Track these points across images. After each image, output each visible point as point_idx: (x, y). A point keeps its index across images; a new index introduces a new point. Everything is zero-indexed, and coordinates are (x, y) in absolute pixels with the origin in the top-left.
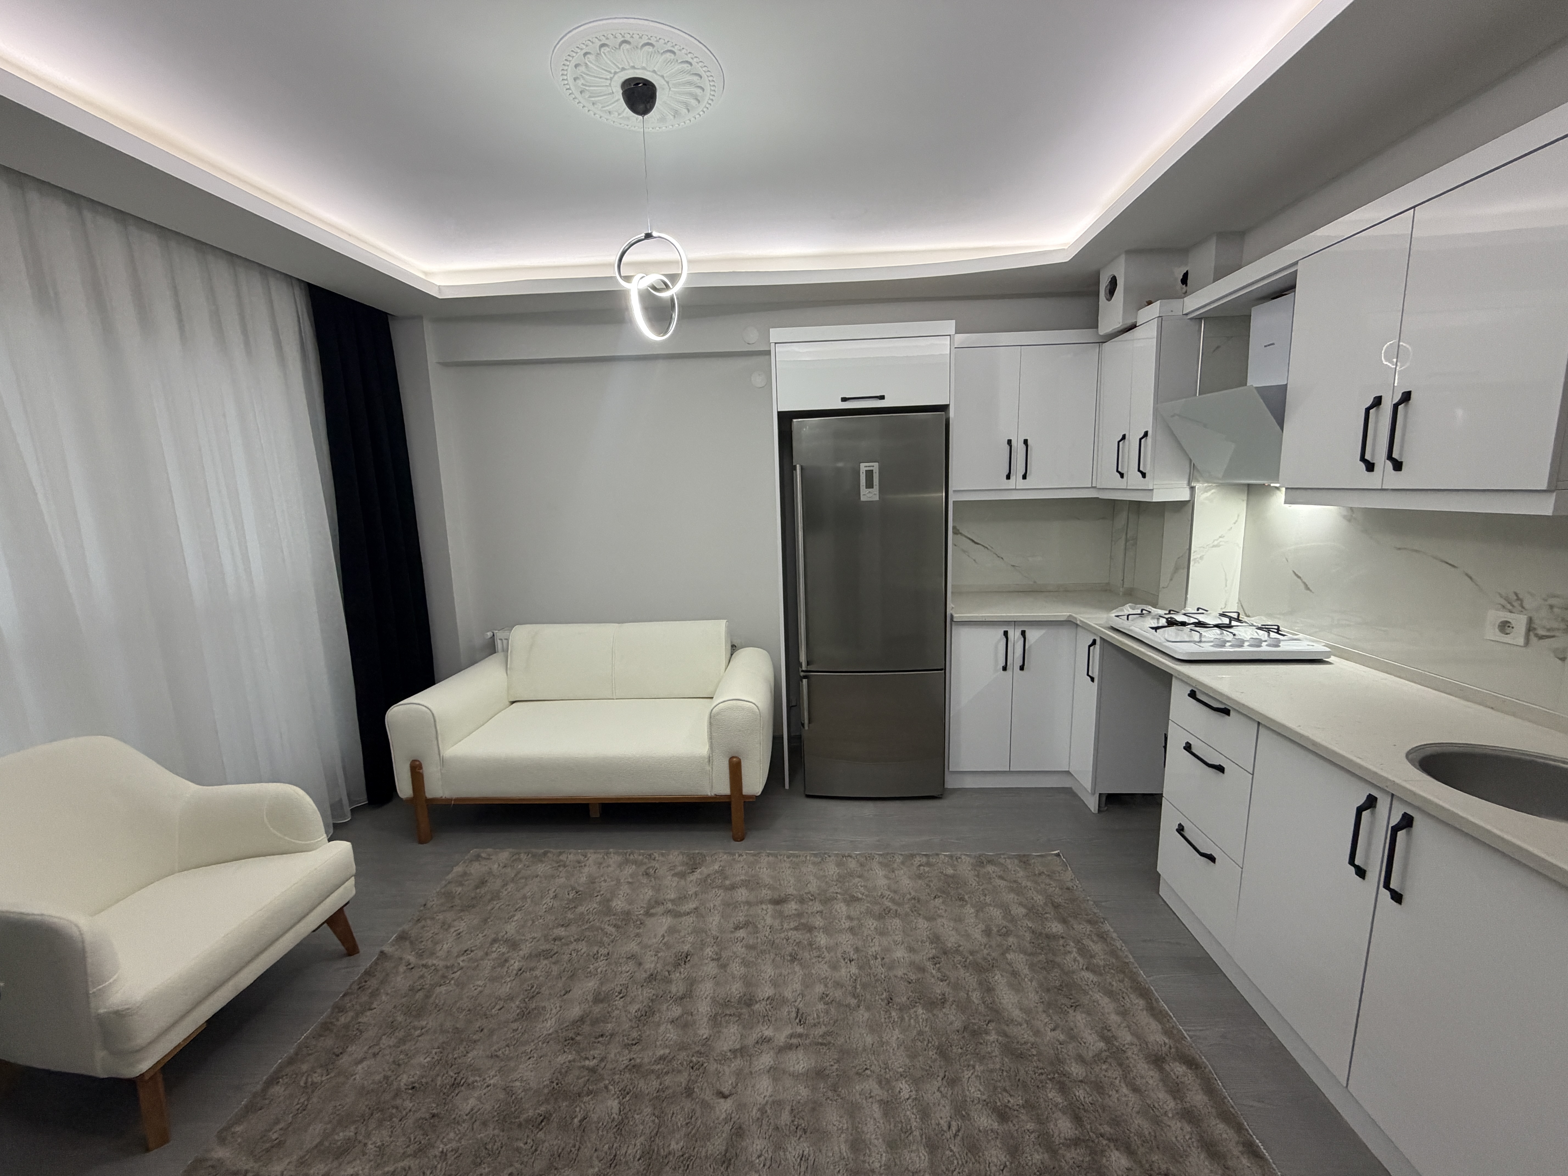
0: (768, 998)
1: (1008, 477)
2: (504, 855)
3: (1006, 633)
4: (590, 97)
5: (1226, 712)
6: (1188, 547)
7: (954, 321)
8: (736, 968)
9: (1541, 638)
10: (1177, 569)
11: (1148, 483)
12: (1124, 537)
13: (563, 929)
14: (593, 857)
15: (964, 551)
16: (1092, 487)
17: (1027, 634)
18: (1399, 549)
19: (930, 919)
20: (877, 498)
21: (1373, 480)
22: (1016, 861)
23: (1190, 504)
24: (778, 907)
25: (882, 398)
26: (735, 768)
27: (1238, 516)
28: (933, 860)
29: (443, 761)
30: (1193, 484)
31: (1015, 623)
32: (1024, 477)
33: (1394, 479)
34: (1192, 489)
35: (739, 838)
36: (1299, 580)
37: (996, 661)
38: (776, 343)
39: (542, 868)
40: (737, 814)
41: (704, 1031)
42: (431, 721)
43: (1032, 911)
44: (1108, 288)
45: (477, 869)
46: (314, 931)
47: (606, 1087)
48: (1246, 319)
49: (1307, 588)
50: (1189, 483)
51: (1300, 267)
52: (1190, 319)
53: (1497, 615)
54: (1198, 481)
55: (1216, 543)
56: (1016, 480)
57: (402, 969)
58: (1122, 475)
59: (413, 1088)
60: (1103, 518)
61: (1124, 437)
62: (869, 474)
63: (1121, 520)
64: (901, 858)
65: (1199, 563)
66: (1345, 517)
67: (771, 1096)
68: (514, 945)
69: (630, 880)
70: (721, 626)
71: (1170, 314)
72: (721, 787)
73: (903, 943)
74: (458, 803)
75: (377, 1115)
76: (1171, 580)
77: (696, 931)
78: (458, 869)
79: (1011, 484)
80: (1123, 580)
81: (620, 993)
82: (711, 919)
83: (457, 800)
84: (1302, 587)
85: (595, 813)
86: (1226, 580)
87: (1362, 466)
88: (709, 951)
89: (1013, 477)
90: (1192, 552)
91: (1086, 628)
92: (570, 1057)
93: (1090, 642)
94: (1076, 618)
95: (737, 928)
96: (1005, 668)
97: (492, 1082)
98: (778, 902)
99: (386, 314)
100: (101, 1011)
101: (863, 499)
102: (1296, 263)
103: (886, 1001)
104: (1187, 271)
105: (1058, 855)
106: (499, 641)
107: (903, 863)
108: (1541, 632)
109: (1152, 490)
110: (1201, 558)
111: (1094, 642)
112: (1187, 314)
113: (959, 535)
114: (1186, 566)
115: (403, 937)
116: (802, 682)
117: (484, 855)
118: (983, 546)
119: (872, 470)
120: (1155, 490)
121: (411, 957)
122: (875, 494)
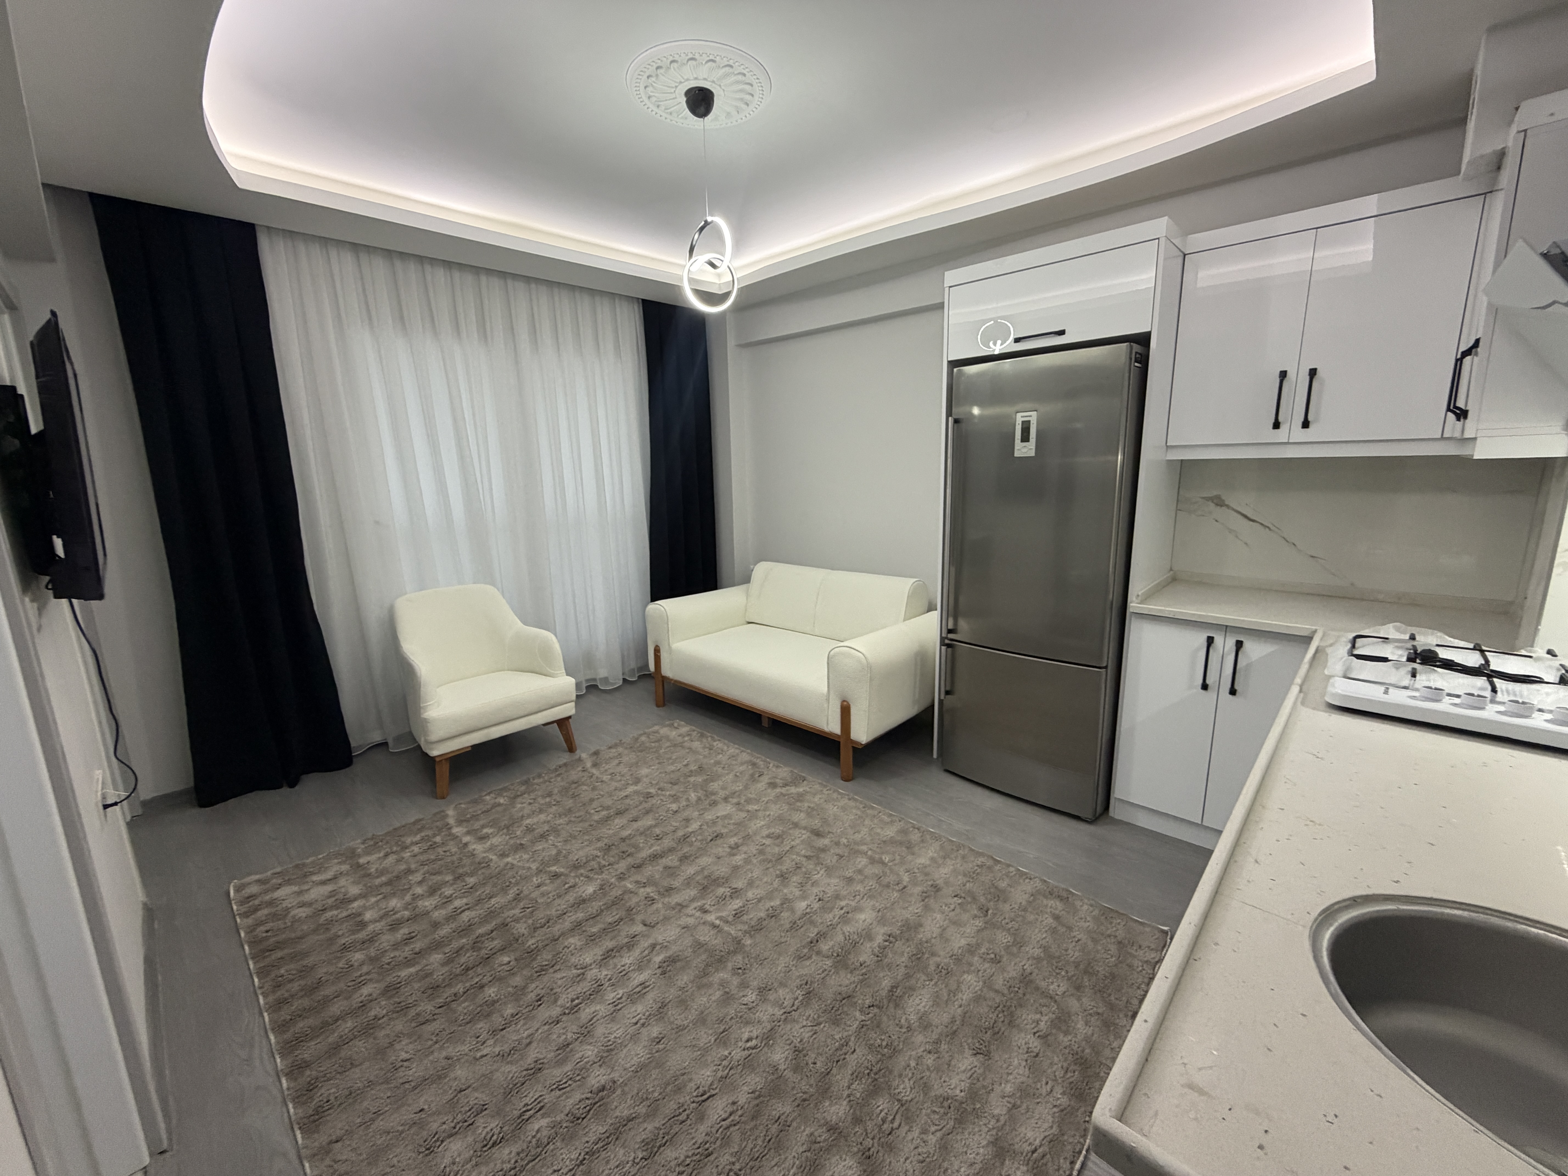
0: (735, 888)
1: (1277, 425)
2: (685, 729)
3: (1210, 641)
7: (1166, 219)
8: (738, 859)
11: (1471, 427)
14: (733, 750)
16: (1442, 438)
17: (1246, 647)
20: (1032, 453)
24: (813, 837)
25: (1062, 333)
26: (845, 711)
29: (671, 651)
31: (1226, 629)
32: (1306, 424)
35: (846, 779)
37: (1189, 675)
38: (950, 287)
39: (696, 745)
40: (846, 755)
41: (676, 883)
43: (1050, 959)
45: (664, 731)
46: (544, 725)
47: (597, 879)
56: (1292, 431)
57: (580, 768)
59: (528, 827)
61: (1465, 352)
62: (1026, 425)
64: (969, 852)
67: (668, 942)
68: (637, 781)
69: (738, 774)
72: (833, 725)
73: (879, 911)
74: (678, 684)
75: (505, 831)
77: (740, 824)
78: (656, 728)
79: (1281, 435)
81: (657, 836)
82: (758, 822)
85: (765, 723)
88: (733, 841)
89: (1284, 428)
92: (599, 854)
94: (1317, 635)
95: (768, 836)
96: (1205, 687)
98: (818, 834)
101: (1017, 454)
105: (1165, 932)
107: (964, 856)
113: (1224, 508)
115: (596, 753)
117: (676, 725)
118: (1262, 524)
119: (1029, 421)
120: (1478, 439)
121: (589, 764)
122: (1031, 449)
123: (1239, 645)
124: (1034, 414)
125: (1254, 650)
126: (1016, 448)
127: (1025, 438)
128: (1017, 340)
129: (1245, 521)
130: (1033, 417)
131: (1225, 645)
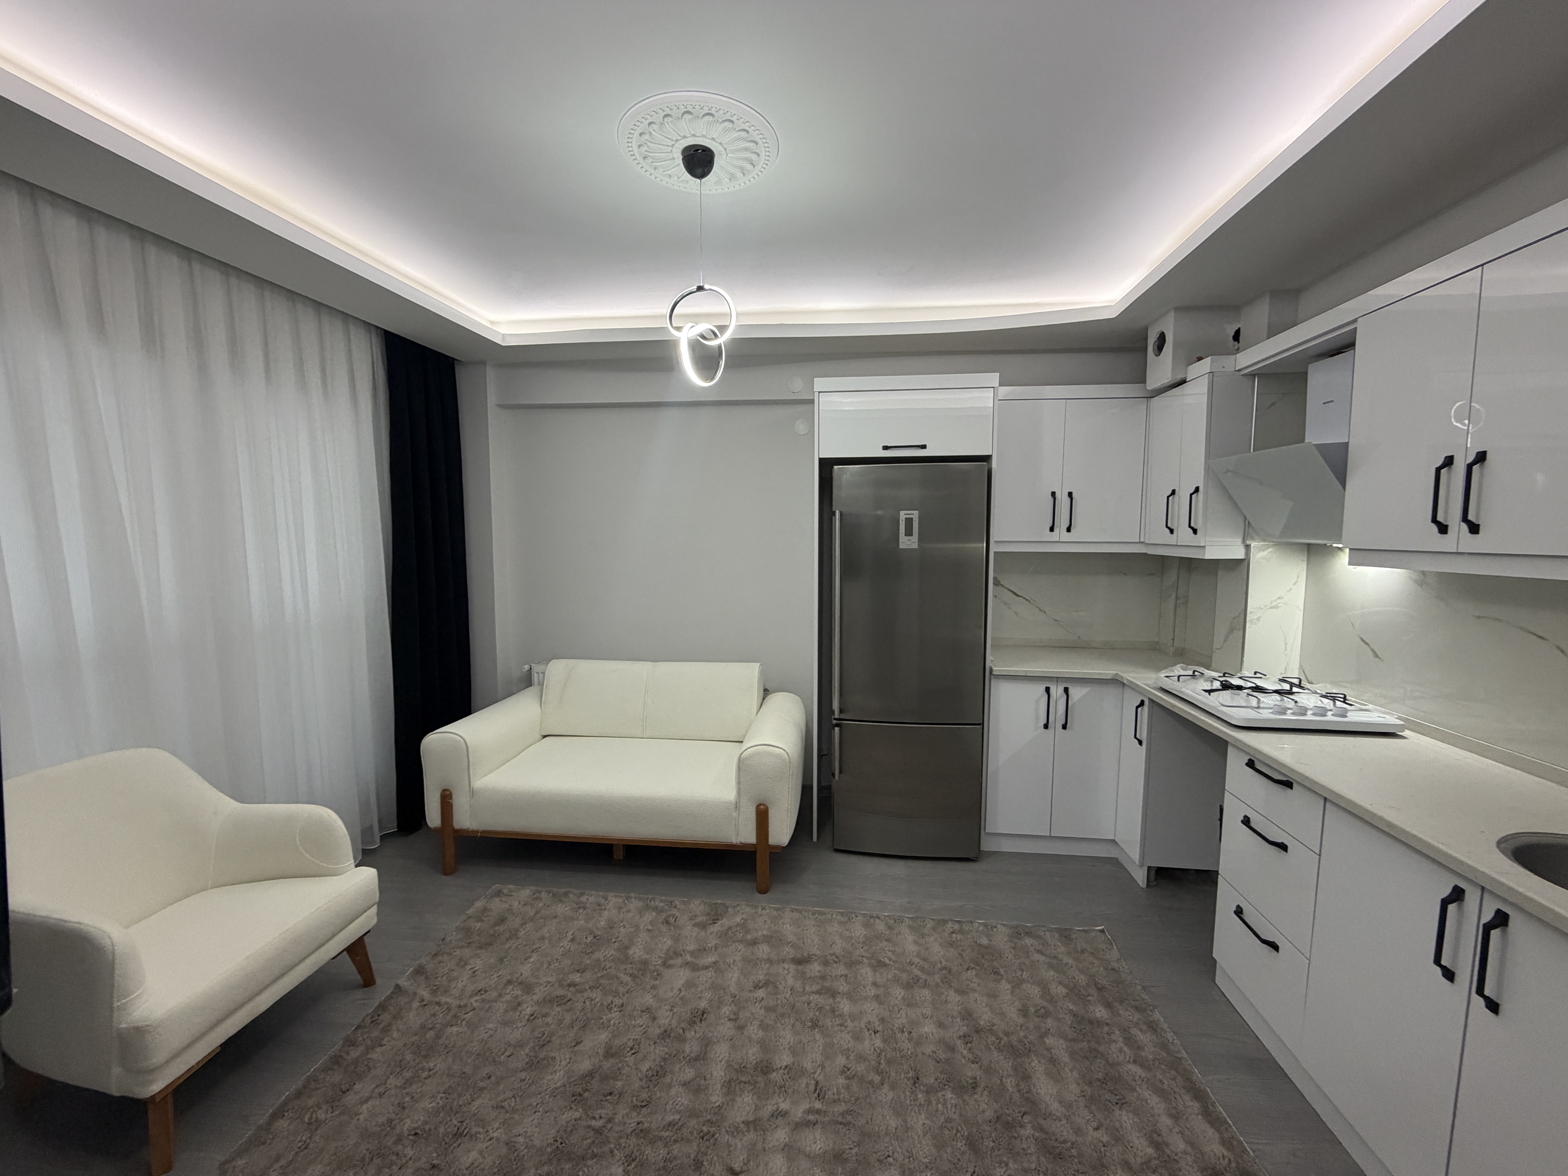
0: (786, 1067)
1: (1052, 529)
2: (526, 893)
3: (1048, 690)
4: (652, 162)
5: (1288, 784)
6: (1243, 607)
7: (998, 374)
8: (754, 1031)
10: (1231, 630)
11: (1199, 540)
12: (1174, 596)
13: (579, 975)
14: (614, 900)
15: (1005, 604)
16: (1140, 542)
17: (1071, 691)
18: (1479, 617)
19: (961, 992)
20: (916, 546)
21: (1447, 543)
22: (1057, 935)
23: (1246, 562)
24: (800, 968)
25: (924, 447)
26: (762, 816)
27: (1298, 577)
28: (966, 927)
29: (473, 793)
30: (1248, 542)
31: (1057, 679)
32: (1069, 530)
33: (1470, 543)
34: (1248, 547)
35: (763, 890)
36: (1366, 646)
37: (1037, 719)
38: (819, 392)
39: (561, 909)
40: (762, 863)
41: (717, 1098)
42: (463, 751)
43: (1074, 992)
44: (1157, 343)
45: (497, 906)
46: (334, 958)
47: (612, 1152)
48: (1303, 377)
49: (1376, 655)
50: (1244, 541)
51: (1359, 325)
52: (1243, 375)
54: (1253, 539)
55: (1274, 604)
56: (1060, 533)
57: (416, 1004)
58: (1172, 531)
59: (416, 1134)
60: (1152, 574)
61: (1173, 492)
62: (909, 522)
63: (1172, 576)
64: (932, 923)
65: (1256, 624)
66: (1415, 581)
68: (528, 988)
69: (650, 927)
70: (754, 669)
71: (1223, 370)
72: (746, 835)
73: (932, 1017)
74: (485, 835)
75: (377, 1161)
76: (1225, 641)
77: (714, 987)
78: (479, 904)
79: (1055, 536)
80: (1173, 639)
81: (632, 1049)
82: (730, 975)
83: (483, 832)
84: (1371, 653)
85: (619, 855)
86: (1286, 644)
87: (1435, 528)
88: (726, 1010)
89: (1056, 530)
90: (1248, 612)
91: (1134, 688)
92: (577, 1115)
93: (1138, 703)
94: (1122, 677)
95: (757, 987)
96: (1046, 726)
97: (495, 1135)
98: (800, 961)
99: (453, 359)
100: (123, 1026)
101: (901, 546)
102: (1355, 321)
103: (912, 1081)
104: (1239, 329)
105: (1102, 931)
106: (536, 675)
107: (934, 929)
109: (1204, 547)
110: (1258, 619)
111: (1142, 703)
112: (1239, 370)
113: (1000, 587)
114: (1242, 627)
115: (420, 971)
116: (834, 730)
117: (505, 891)
118: (1024, 598)
119: (912, 518)
120: (1207, 547)
121: (425, 993)
122: (914, 542)
123: (1066, 690)
124: (916, 513)
125: (1077, 693)
126: (901, 541)
127: (909, 533)
128: (886, 448)
129: (1015, 596)
130: (915, 515)
131: (1057, 691)
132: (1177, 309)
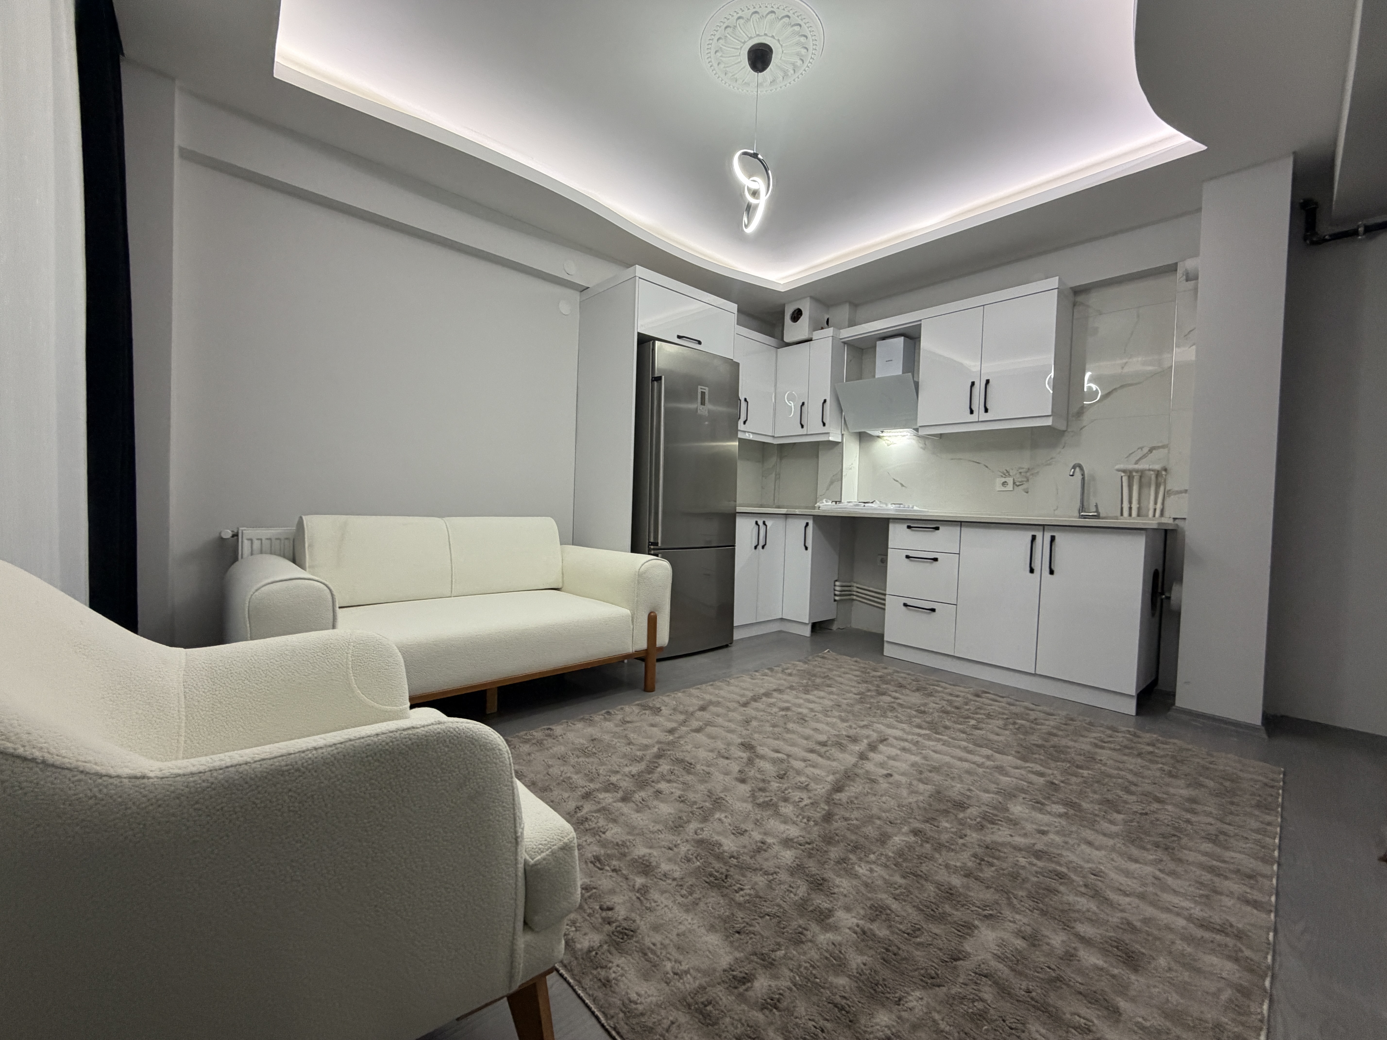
3: (757, 523)
5: (937, 528)
7: (737, 305)
9: (1018, 486)
10: (832, 483)
12: (773, 476)
16: (772, 436)
17: (767, 523)
18: (952, 459)
20: (706, 414)
21: (974, 418)
23: (842, 444)
25: (700, 343)
26: (652, 623)
27: (857, 453)
28: (782, 667)
31: (762, 515)
32: (745, 423)
33: (984, 416)
34: (843, 435)
35: (651, 689)
36: (897, 482)
37: (753, 542)
38: (637, 278)
40: (651, 666)
42: (329, 602)
43: (859, 671)
44: (793, 315)
49: (902, 485)
50: (842, 432)
51: (923, 322)
52: (842, 342)
53: (1000, 480)
54: (845, 432)
55: (850, 467)
56: (741, 425)
61: (803, 404)
63: (771, 462)
64: (767, 671)
65: (846, 477)
70: (555, 522)
71: (835, 336)
72: (640, 642)
73: (837, 697)
76: (827, 490)
79: (743, 427)
80: (774, 500)
84: (900, 486)
85: (493, 706)
90: (844, 471)
93: (805, 525)
101: (699, 413)
102: (920, 320)
104: (829, 318)
105: (829, 652)
106: (247, 542)
107: (772, 672)
108: (1018, 484)
109: (827, 434)
111: (807, 524)
112: (841, 339)
114: (840, 480)
119: (705, 392)
122: (706, 411)
123: (764, 523)
124: (707, 388)
125: (769, 524)
126: (699, 408)
127: (703, 403)
130: (706, 390)
132: (811, 297)
